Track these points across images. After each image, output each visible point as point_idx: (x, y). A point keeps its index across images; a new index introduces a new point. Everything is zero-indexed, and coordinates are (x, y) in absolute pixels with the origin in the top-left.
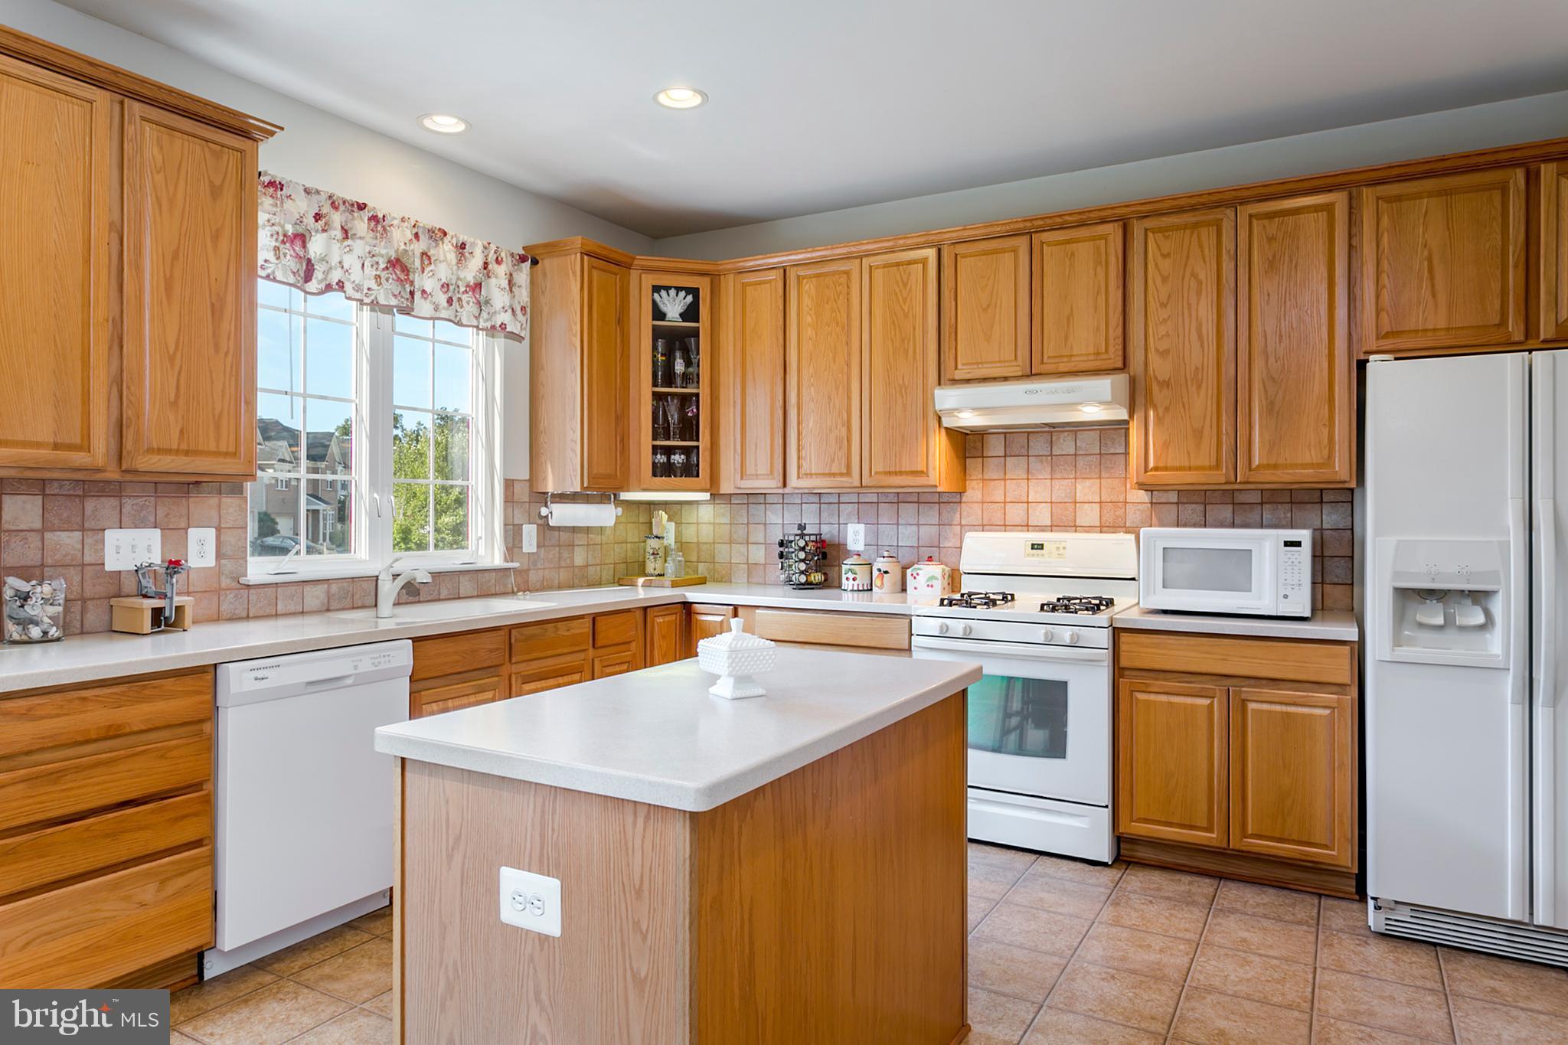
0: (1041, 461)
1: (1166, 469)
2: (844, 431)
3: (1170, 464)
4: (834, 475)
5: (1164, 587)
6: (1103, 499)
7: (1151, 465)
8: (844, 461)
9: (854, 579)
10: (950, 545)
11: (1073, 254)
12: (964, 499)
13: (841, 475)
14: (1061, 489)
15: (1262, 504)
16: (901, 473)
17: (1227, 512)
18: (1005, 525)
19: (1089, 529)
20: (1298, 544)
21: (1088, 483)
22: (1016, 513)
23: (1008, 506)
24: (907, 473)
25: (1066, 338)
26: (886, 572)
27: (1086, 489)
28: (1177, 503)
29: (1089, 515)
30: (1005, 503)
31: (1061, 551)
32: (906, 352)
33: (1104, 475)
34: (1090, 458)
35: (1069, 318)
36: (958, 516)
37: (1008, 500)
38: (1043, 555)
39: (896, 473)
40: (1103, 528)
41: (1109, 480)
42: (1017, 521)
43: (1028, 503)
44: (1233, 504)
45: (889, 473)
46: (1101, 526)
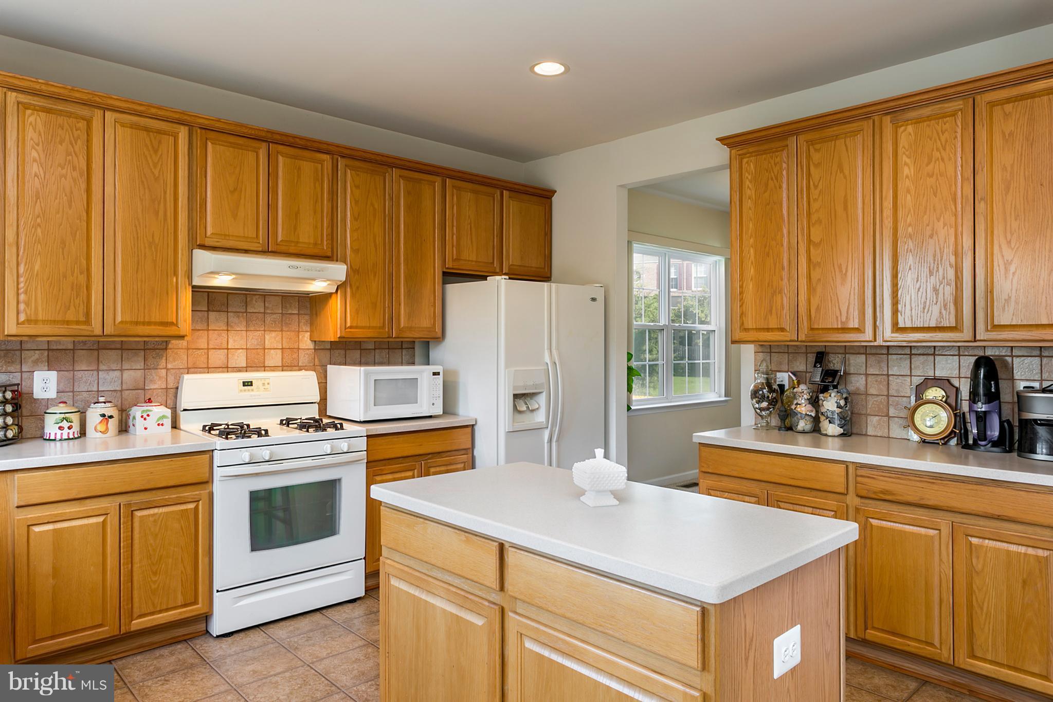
0: (238, 317)
1: (356, 327)
2: (82, 279)
3: (360, 324)
4: (68, 323)
5: (375, 405)
6: (284, 346)
7: (348, 324)
8: (82, 309)
9: (70, 428)
10: (156, 386)
11: (299, 168)
12: (170, 346)
13: (78, 322)
14: (253, 338)
15: (375, 349)
16: (149, 323)
17: (357, 354)
18: (208, 368)
19: (274, 368)
20: (438, 374)
21: (274, 334)
22: (217, 357)
23: (211, 352)
24: (156, 324)
25: (295, 229)
26: (111, 417)
27: (272, 339)
28: (330, 349)
29: (275, 358)
30: (208, 349)
31: (267, 386)
32: (157, 213)
33: (284, 328)
34: (274, 316)
35: (297, 213)
36: (164, 361)
37: (211, 346)
38: (252, 390)
39: (143, 323)
40: (284, 367)
41: (289, 333)
42: (219, 363)
43: (228, 349)
44: (361, 349)
45: (137, 323)
46: (283, 366)
